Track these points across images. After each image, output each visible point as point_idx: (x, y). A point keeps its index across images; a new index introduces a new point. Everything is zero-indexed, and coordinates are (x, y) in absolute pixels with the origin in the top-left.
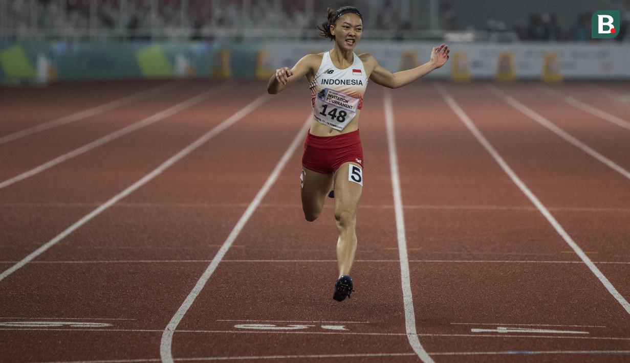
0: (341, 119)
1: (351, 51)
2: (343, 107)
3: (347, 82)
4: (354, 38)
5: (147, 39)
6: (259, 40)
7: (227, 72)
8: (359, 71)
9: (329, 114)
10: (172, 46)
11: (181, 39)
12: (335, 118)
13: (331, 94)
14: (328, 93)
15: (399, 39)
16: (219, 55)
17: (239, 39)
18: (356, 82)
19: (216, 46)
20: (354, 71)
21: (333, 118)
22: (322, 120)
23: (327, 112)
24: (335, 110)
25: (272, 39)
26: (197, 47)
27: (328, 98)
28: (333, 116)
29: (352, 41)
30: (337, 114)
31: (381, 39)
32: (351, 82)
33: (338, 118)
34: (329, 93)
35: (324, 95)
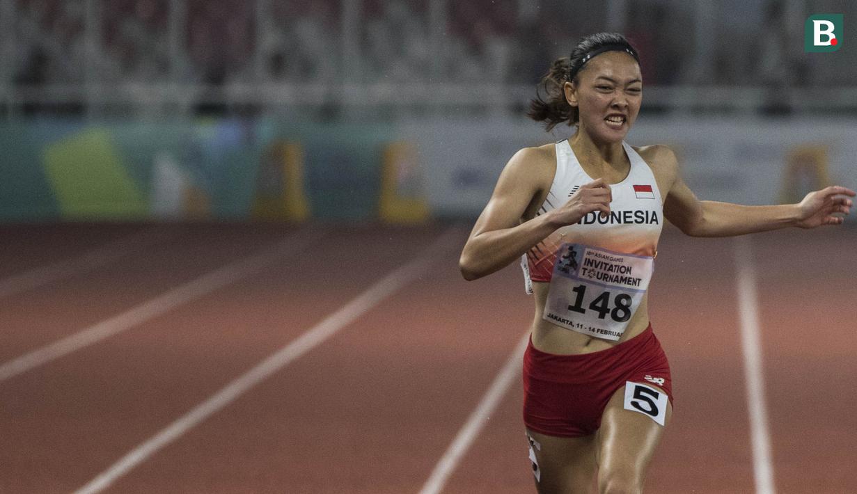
0: (621, 314)
1: (619, 141)
2: (623, 285)
3: (625, 217)
4: (625, 112)
5: (74, 111)
6: (386, 113)
7: (298, 205)
8: (647, 188)
9: (593, 306)
10: (141, 131)
11: (169, 110)
12: (608, 316)
13: (592, 257)
14: (586, 256)
15: (776, 111)
16: (276, 156)
17: (330, 112)
18: (644, 216)
19: (266, 130)
20: (638, 188)
21: (602, 316)
22: (575, 323)
23: (585, 305)
24: (605, 296)
25: (420, 110)
26: (211, 133)
27: (585, 269)
28: (603, 312)
29: (620, 119)
30: (611, 305)
31: (725, 111)
32: (634, 218)
33: (614, 312)
34: (588, 257)
35: (574, 264)
